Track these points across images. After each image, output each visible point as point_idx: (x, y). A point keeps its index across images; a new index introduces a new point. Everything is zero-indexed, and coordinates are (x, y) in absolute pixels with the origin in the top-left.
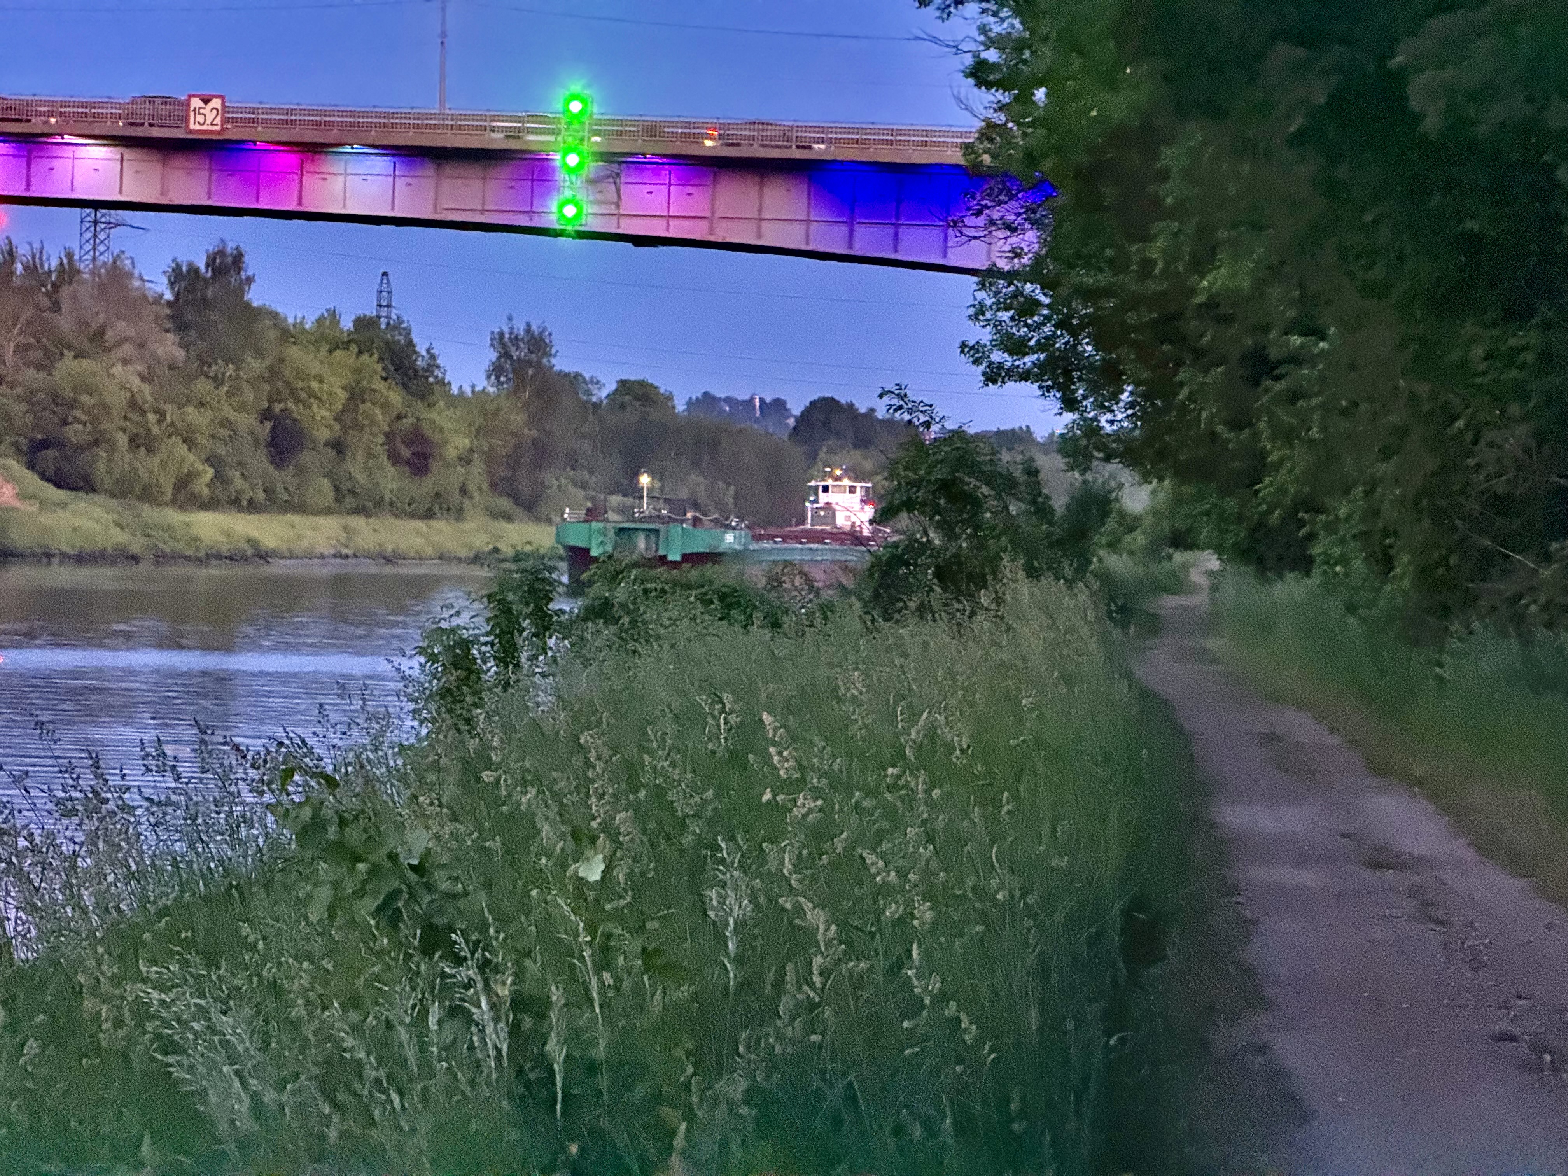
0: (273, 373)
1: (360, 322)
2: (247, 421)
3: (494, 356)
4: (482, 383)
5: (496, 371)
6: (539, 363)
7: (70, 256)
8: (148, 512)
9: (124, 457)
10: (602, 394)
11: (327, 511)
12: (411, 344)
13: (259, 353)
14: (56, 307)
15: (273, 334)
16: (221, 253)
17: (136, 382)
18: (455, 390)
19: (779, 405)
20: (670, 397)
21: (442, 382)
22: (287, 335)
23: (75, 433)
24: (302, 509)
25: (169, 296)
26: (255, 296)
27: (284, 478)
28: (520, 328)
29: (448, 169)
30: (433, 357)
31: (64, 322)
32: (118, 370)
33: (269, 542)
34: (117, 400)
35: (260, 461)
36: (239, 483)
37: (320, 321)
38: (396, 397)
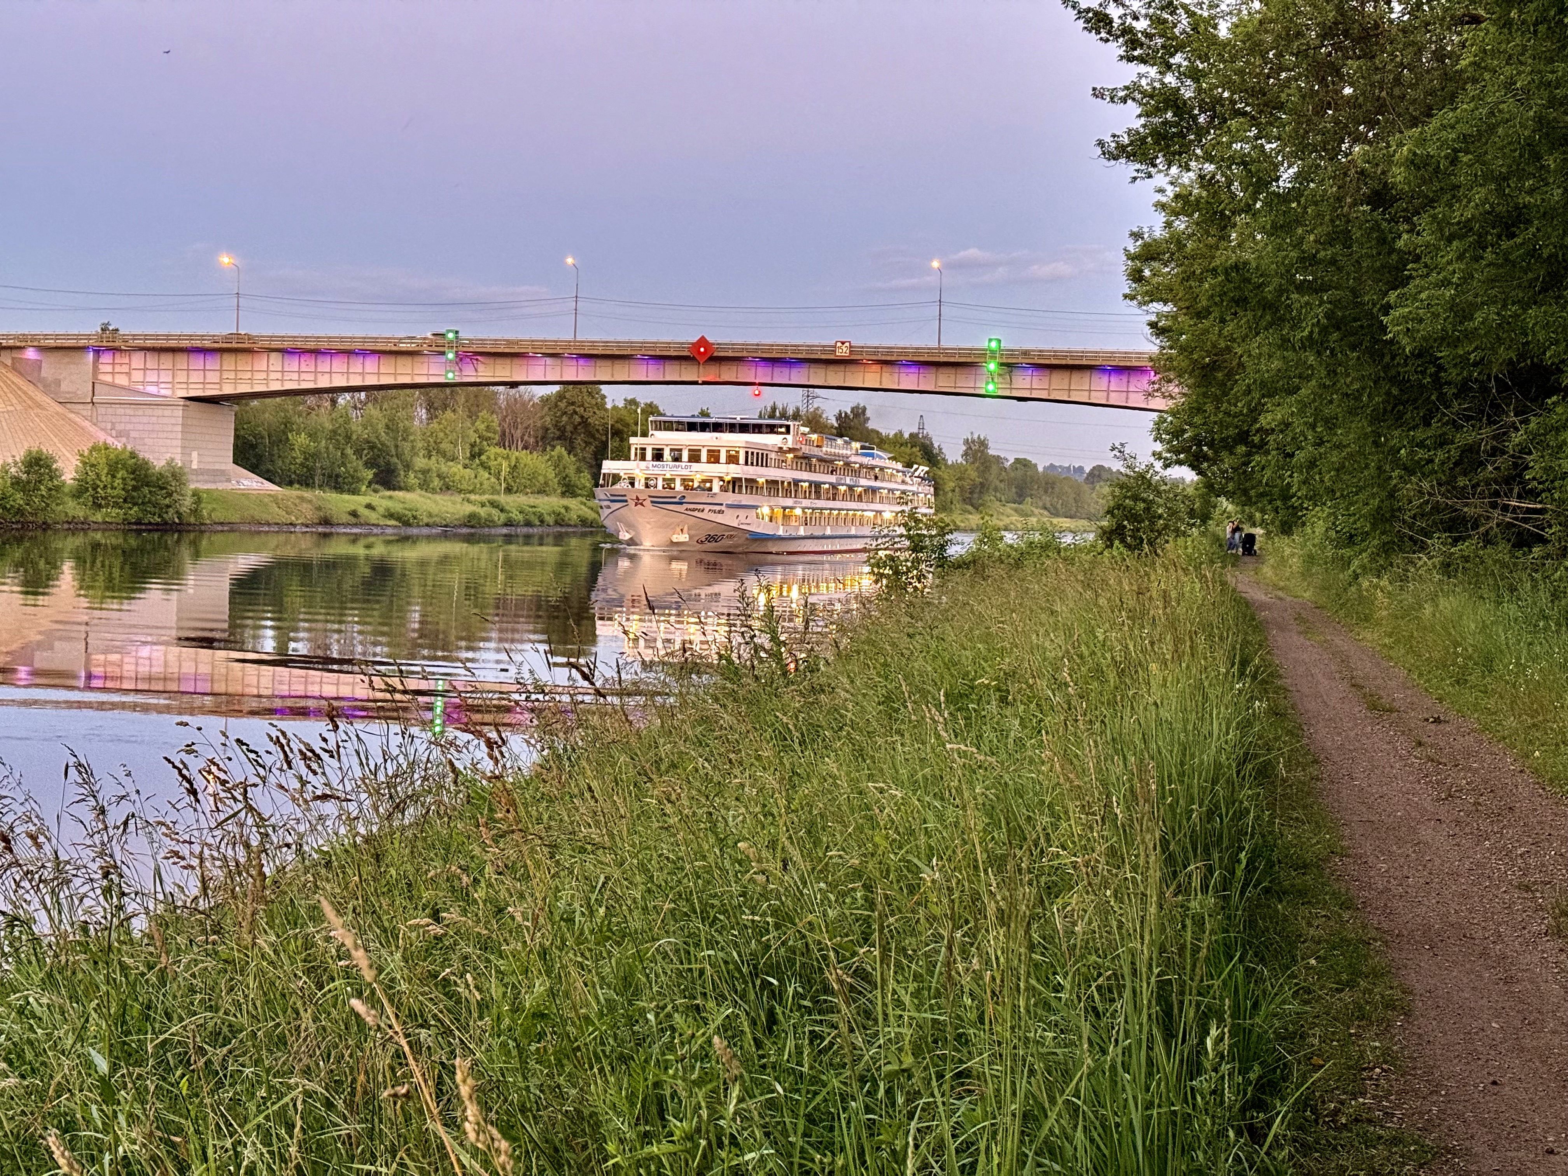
1: (911, 435)
3: (964, 448)
4: (960, 460)
5: (966, 454)
6: (983, 452)
7: (798, 409)
10: (1007, 465)
12: (932, 444)
15: (878, 438)
16: (857, 407)
18: (950, 462)
19: (1081, 469)
20: (1035, 465)
21: (944, 459)
22: (882, 439)
25: (836, 425)
26: (871, 425)
28: (976, 437)
29: (942, 370)
30: (940, 449)
37: (896, 435)
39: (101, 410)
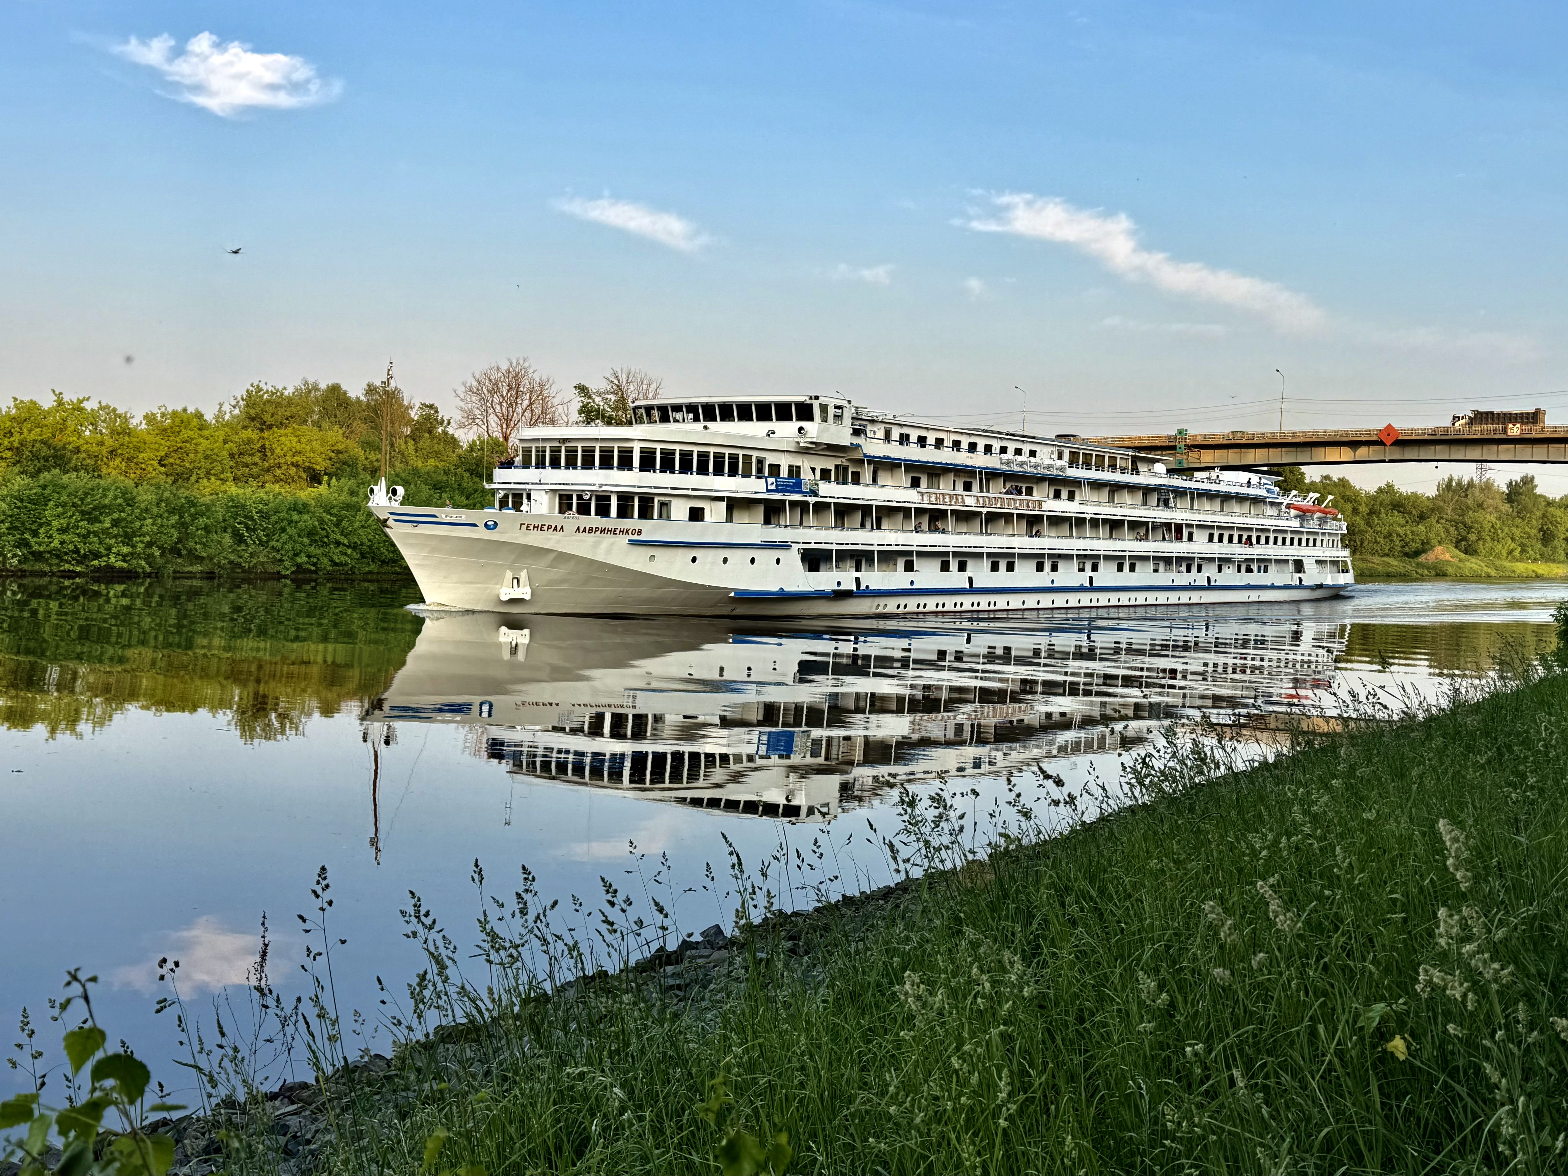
0: (1544, 516)
2: (1533, 532)
7: (1472, 479)
8: (1498, 563)
9: (1489, 544)
11: (1563, 562)
13: (1538, 509)
14: (1467, 496)
15: (1544, 504)
16: (1526, 477)
17: (1494, 520)
22: (1550, 503)
23: (1473, 537)
24: (1554, 561)
25: (1507, 492)
26: (1538, 491)
27: (1548, 551)
31: (1469, 501)
32: (1488, 516)
33: (1540, 572)
34: (1487, 526)
35: (1539, 545)
36: (1531, 552)
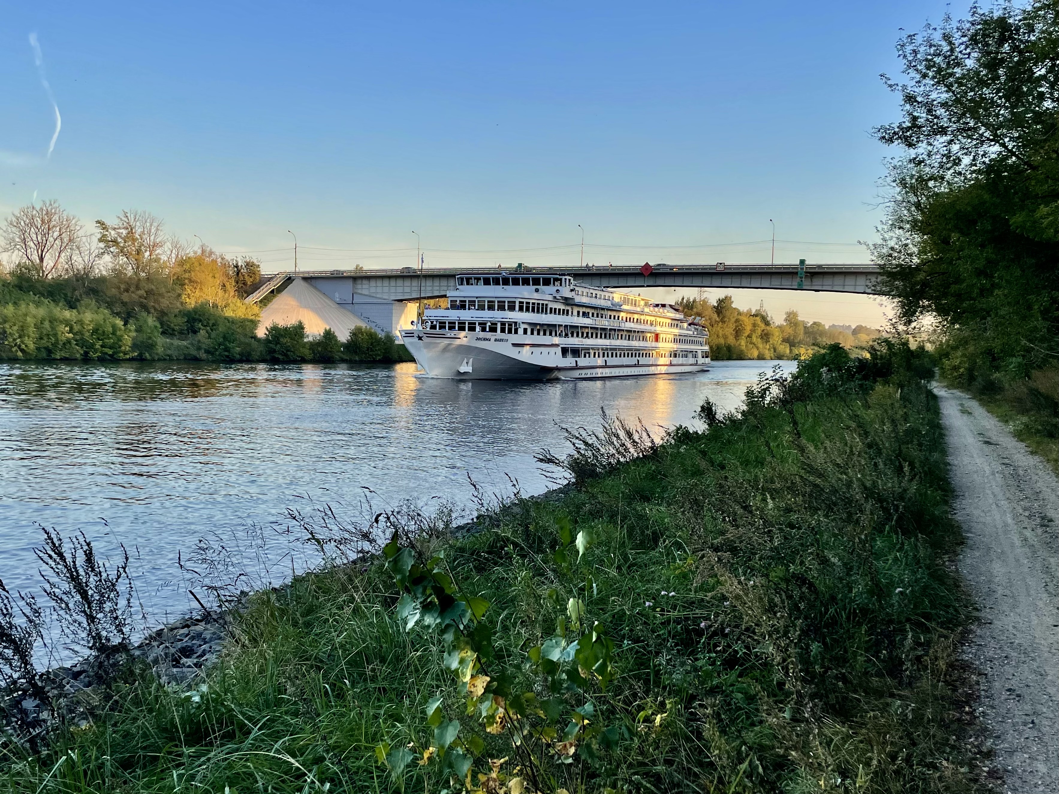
3: (785, 317)
4: (782, 323)
5: (786, 320)
6: (795, 318)
7: (695, 298)
10: (809, 325)
13: (734, 317)
14: (692, 308)
15: (737, 313)
16: (727, 297)
18: (776, 324)
19: (850, 327)
20: (824, 325)
21: (773, 323)
22: (740, 313)
25: (716, 306)
26: (734, 306)
28: (791, 311)
30: (771, 318)
37: (748, 311)
38: (763, 326)
39: (356, 306)
